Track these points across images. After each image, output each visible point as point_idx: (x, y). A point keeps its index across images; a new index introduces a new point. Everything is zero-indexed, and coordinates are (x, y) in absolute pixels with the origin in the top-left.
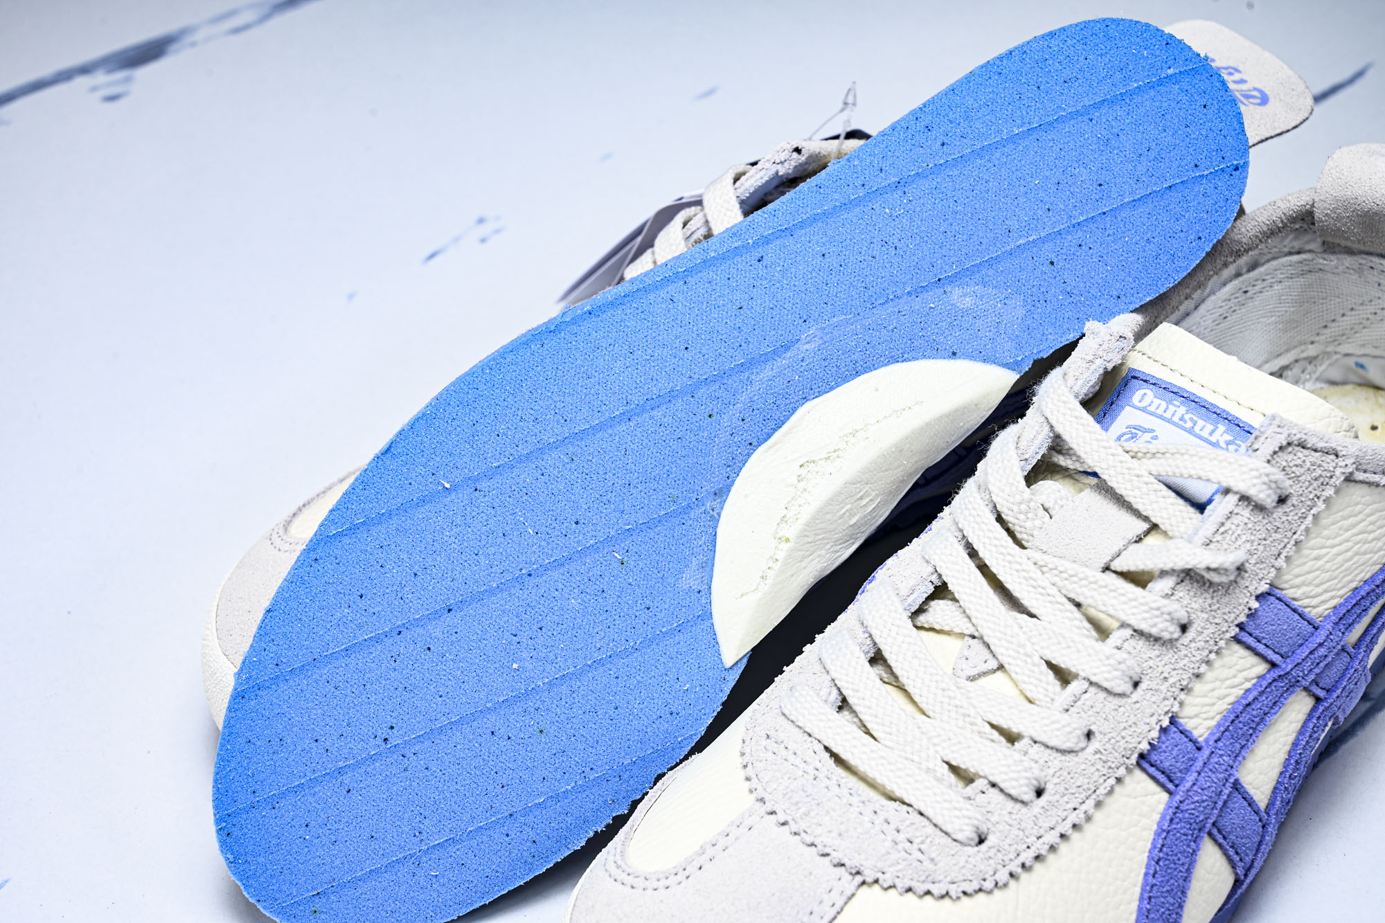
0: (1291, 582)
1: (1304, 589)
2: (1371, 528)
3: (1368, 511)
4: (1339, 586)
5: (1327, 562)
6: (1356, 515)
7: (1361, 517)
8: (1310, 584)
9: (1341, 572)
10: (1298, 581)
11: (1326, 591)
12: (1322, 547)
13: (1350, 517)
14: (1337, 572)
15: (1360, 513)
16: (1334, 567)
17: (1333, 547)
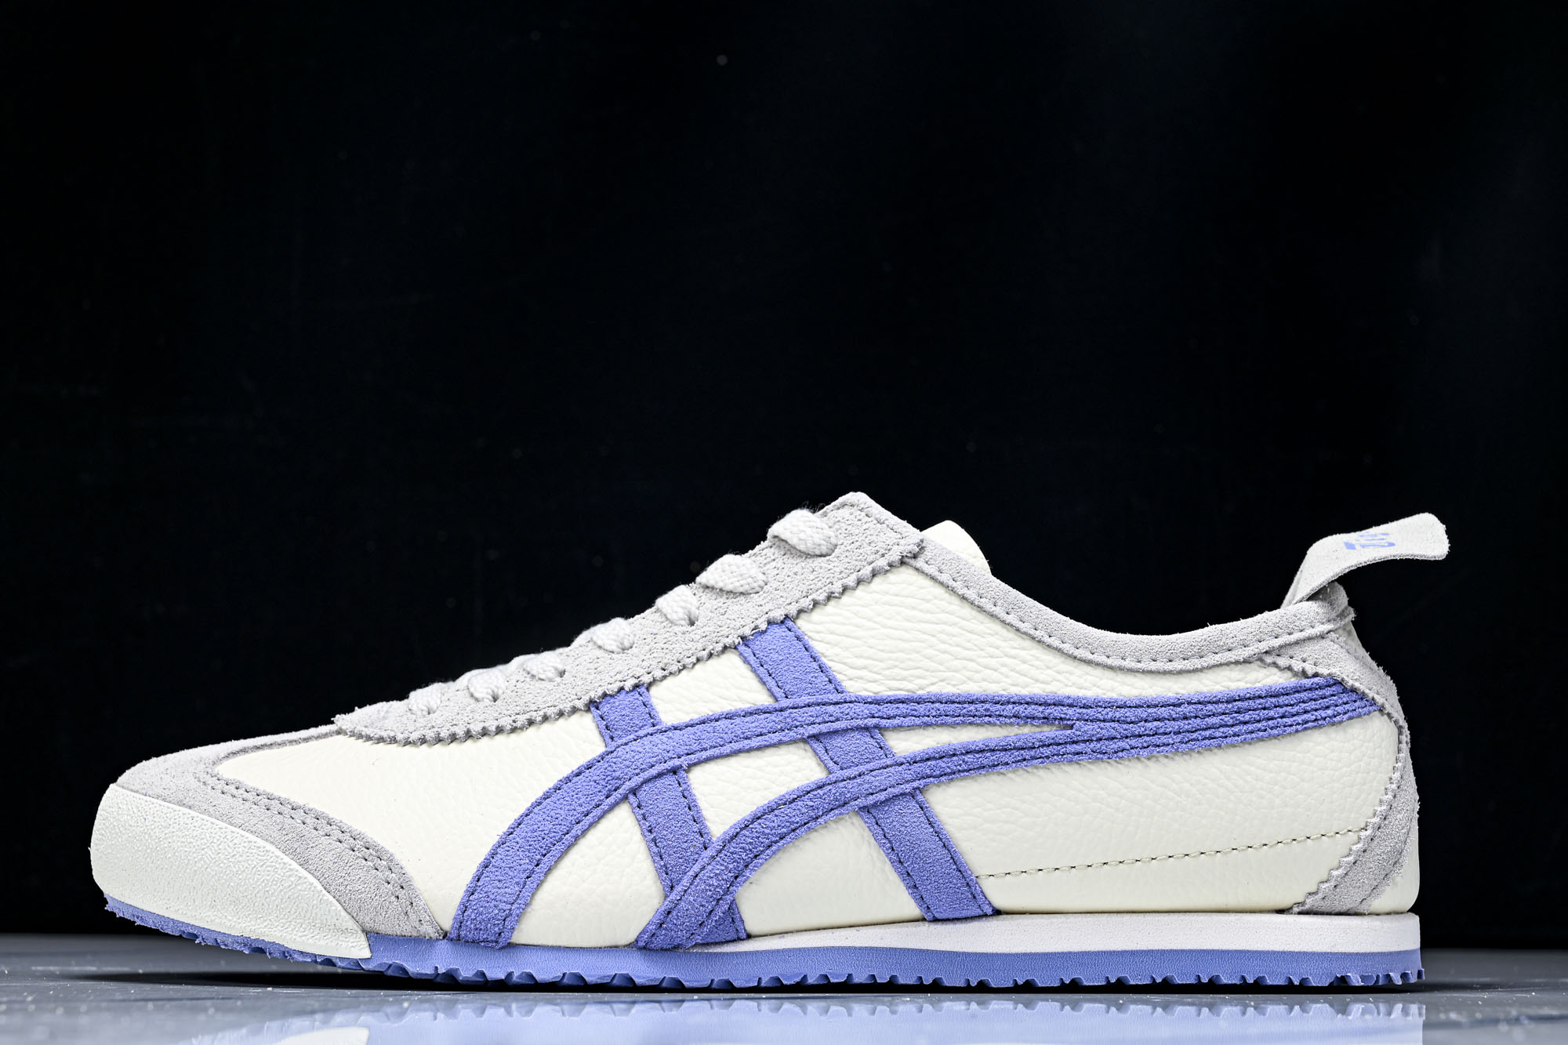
0: (822, 635)
1: (837, 650)
2: (943, 637)
3: (943, 616)
4: (887, 672)
5: (873, 637)
6: (921, 611)
7: (928, 616)
8: (847, 649)
9: (890, 659)
10: (830, 637)
11: (865, 668)
12: (870, 620)
13: (914, 608)
14: (884, 655)
15: (928, 612)
16: (881, 648)
17: (884, 626)
